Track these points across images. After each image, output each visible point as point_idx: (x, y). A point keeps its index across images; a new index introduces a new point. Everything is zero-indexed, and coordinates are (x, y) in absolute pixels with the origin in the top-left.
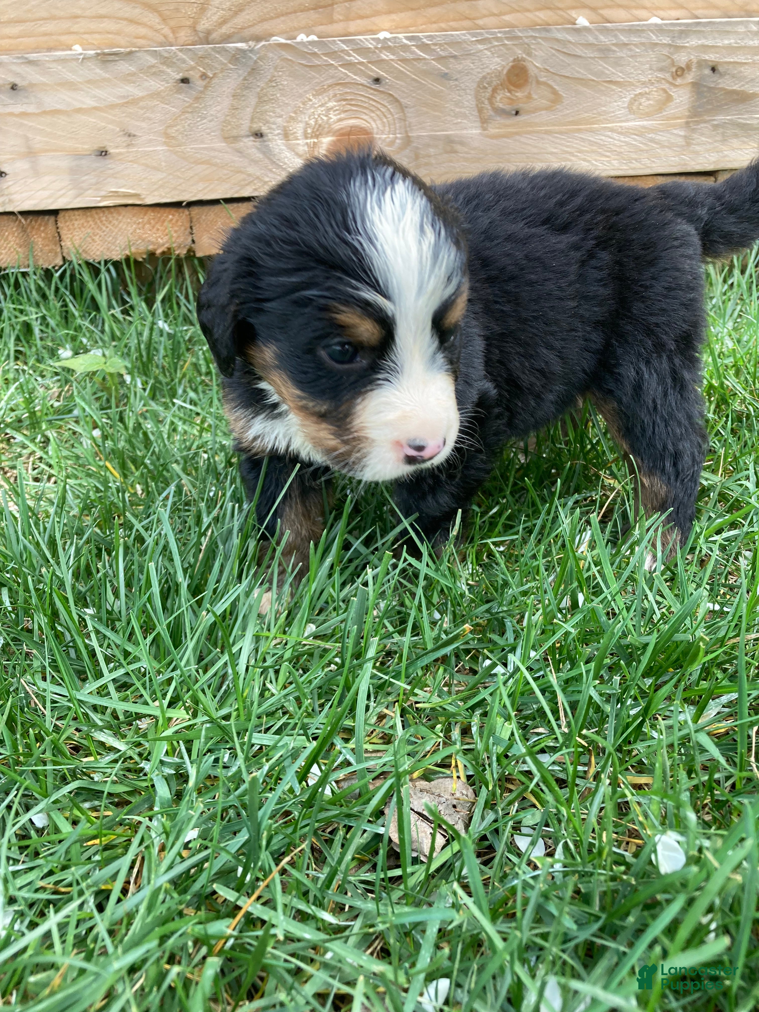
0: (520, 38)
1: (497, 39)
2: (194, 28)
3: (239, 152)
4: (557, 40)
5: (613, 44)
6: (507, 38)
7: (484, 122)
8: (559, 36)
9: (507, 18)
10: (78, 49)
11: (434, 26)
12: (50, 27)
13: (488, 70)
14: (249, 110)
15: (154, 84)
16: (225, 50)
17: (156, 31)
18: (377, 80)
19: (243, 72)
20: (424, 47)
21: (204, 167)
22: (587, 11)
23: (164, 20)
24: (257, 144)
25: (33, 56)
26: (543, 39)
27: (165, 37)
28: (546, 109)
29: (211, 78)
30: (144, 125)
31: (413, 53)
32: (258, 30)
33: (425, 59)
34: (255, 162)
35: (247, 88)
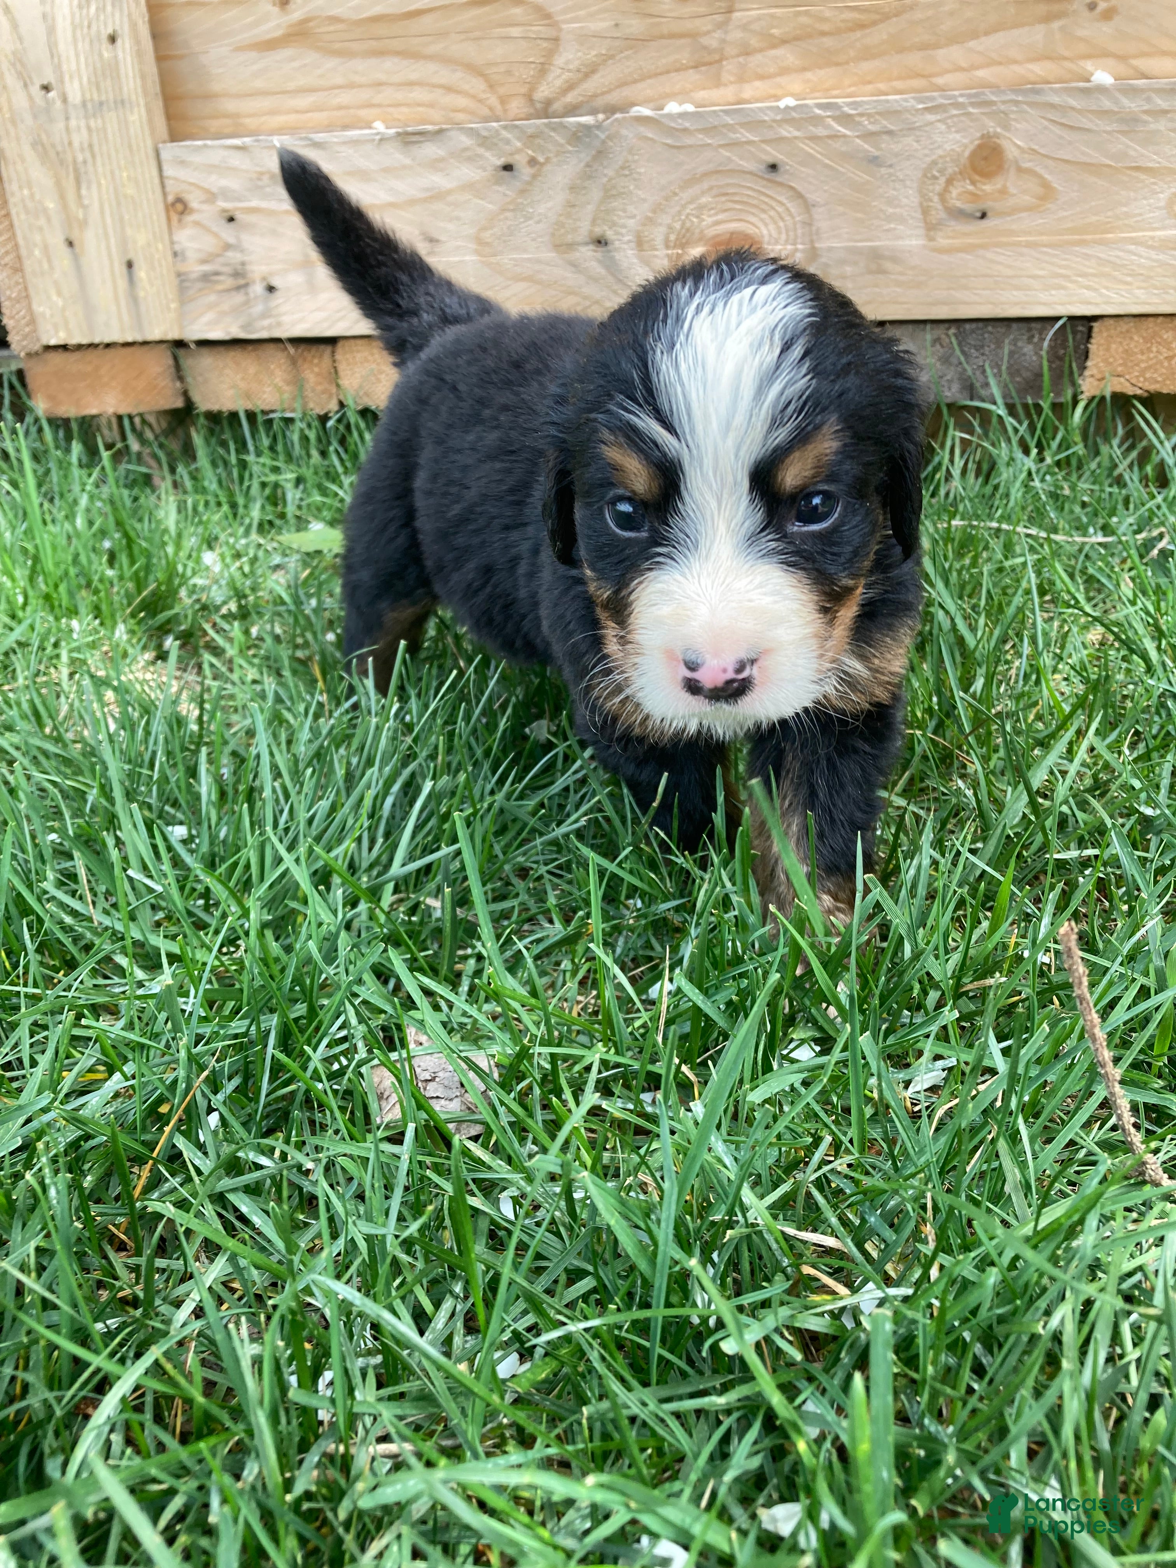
0: (992, 103)
1: (957, 105)
2: (529, 98)
3: (574, 265)
4: (1053, 106)
5: (1146, 112)
6: (973, 104)
7: (931, 228)
8: (1055, 99)
9: (980, 73)
10: (379, 126)
11: (869, 88)
12: (344, 98)
13: (940, 152)
14: (590, 208)
15: (468, 173)
16: (562, 126)
17: (480, 101)
18: (773, 167)
19: (586, 156)
20: (845, 119)
21: (522, 285)
22: (1111, 62)
23: (491, 86)
24: (599, 255)
25: (319, 137)
26: (1031, 104)
27: (491, 109)
28: (1029, 209)
29: (542, 165)
30: (450, 226)
31: (828, 127)
32: (614, 98)
33: (845, 136)
34: (595, 280)
35: (590, 177)
